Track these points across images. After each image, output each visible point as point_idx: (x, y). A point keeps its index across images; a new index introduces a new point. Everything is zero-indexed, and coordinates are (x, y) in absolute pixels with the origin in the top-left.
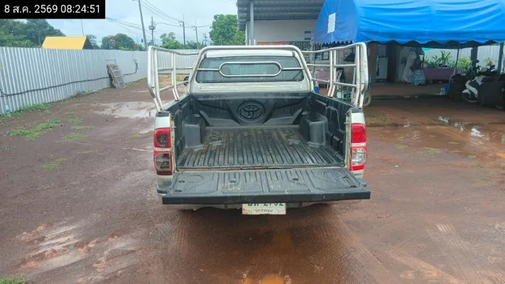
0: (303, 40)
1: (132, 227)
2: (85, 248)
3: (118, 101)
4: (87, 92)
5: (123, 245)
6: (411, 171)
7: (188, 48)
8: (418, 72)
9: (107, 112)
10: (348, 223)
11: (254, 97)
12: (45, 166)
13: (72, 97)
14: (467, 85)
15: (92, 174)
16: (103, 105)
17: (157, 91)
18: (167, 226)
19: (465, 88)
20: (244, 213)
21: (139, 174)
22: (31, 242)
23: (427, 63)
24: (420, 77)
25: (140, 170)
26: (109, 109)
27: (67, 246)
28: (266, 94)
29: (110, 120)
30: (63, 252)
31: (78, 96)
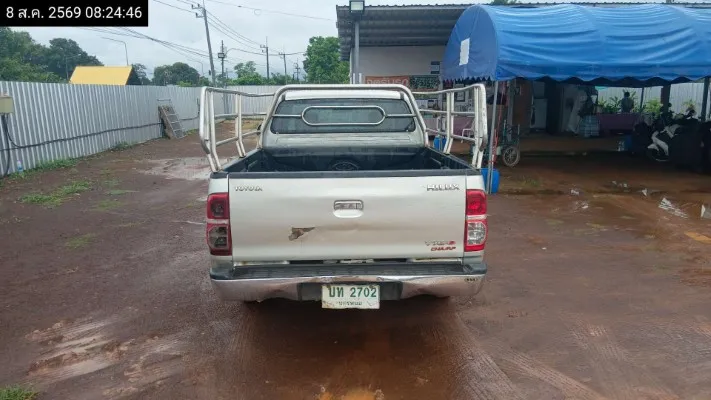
0: (429, 74)
1: (179, 325)
2: (116, 351)
3: (172, 156)
4: (130, 143)
5: (165, 348)
6: (562, 255)
7: (272, 84)
8: (590, 119)
9: (156, 172)
10: (468, 322)
11: (348, 153)
12: (67, 244)
13: (109, 150)
14: (654, 138)
15: (130, 255)
16: (150, 161)
17: (212, 145)
18: (226, 325)
19: (652, 142)
20: (324, 306)
21: (192, 256)
22: (44, 343)
23: (602, 106)
24: (591, 126)
25: (195, 250)
26: (159, 167)
27: (92, 349)
28: (365, 149)
29: (159, 182)
30: (86, 356)
31: (118, 149)
